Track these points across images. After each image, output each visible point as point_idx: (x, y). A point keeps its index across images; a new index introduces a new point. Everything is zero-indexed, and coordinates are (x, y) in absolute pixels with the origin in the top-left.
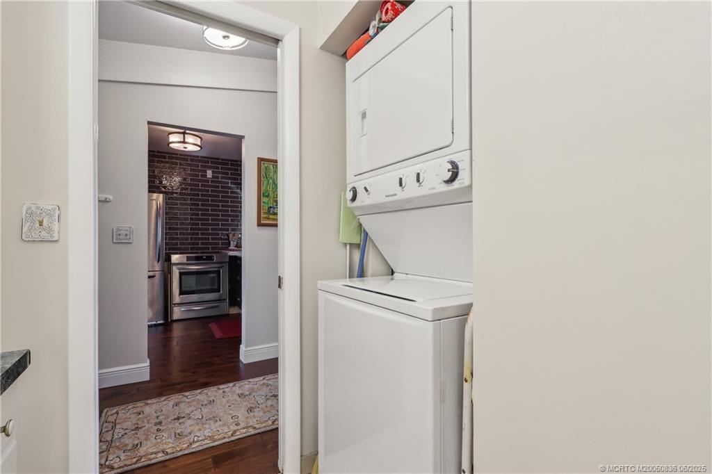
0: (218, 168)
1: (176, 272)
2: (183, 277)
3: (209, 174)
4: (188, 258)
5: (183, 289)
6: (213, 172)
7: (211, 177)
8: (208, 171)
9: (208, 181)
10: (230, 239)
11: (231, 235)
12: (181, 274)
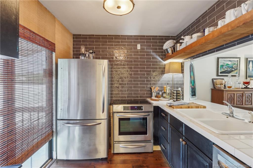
0: (144, 42)
1: (116, 118)
2: (121, 121)
3: (139, 47)
4: (125, 108)
5: (121, 131)
6: (141, 46)
7: (140, 49)
8: (138, 45)
9: (138, 52)
10: (152, 91)
11: (152, 88)
12: (120, 119)
